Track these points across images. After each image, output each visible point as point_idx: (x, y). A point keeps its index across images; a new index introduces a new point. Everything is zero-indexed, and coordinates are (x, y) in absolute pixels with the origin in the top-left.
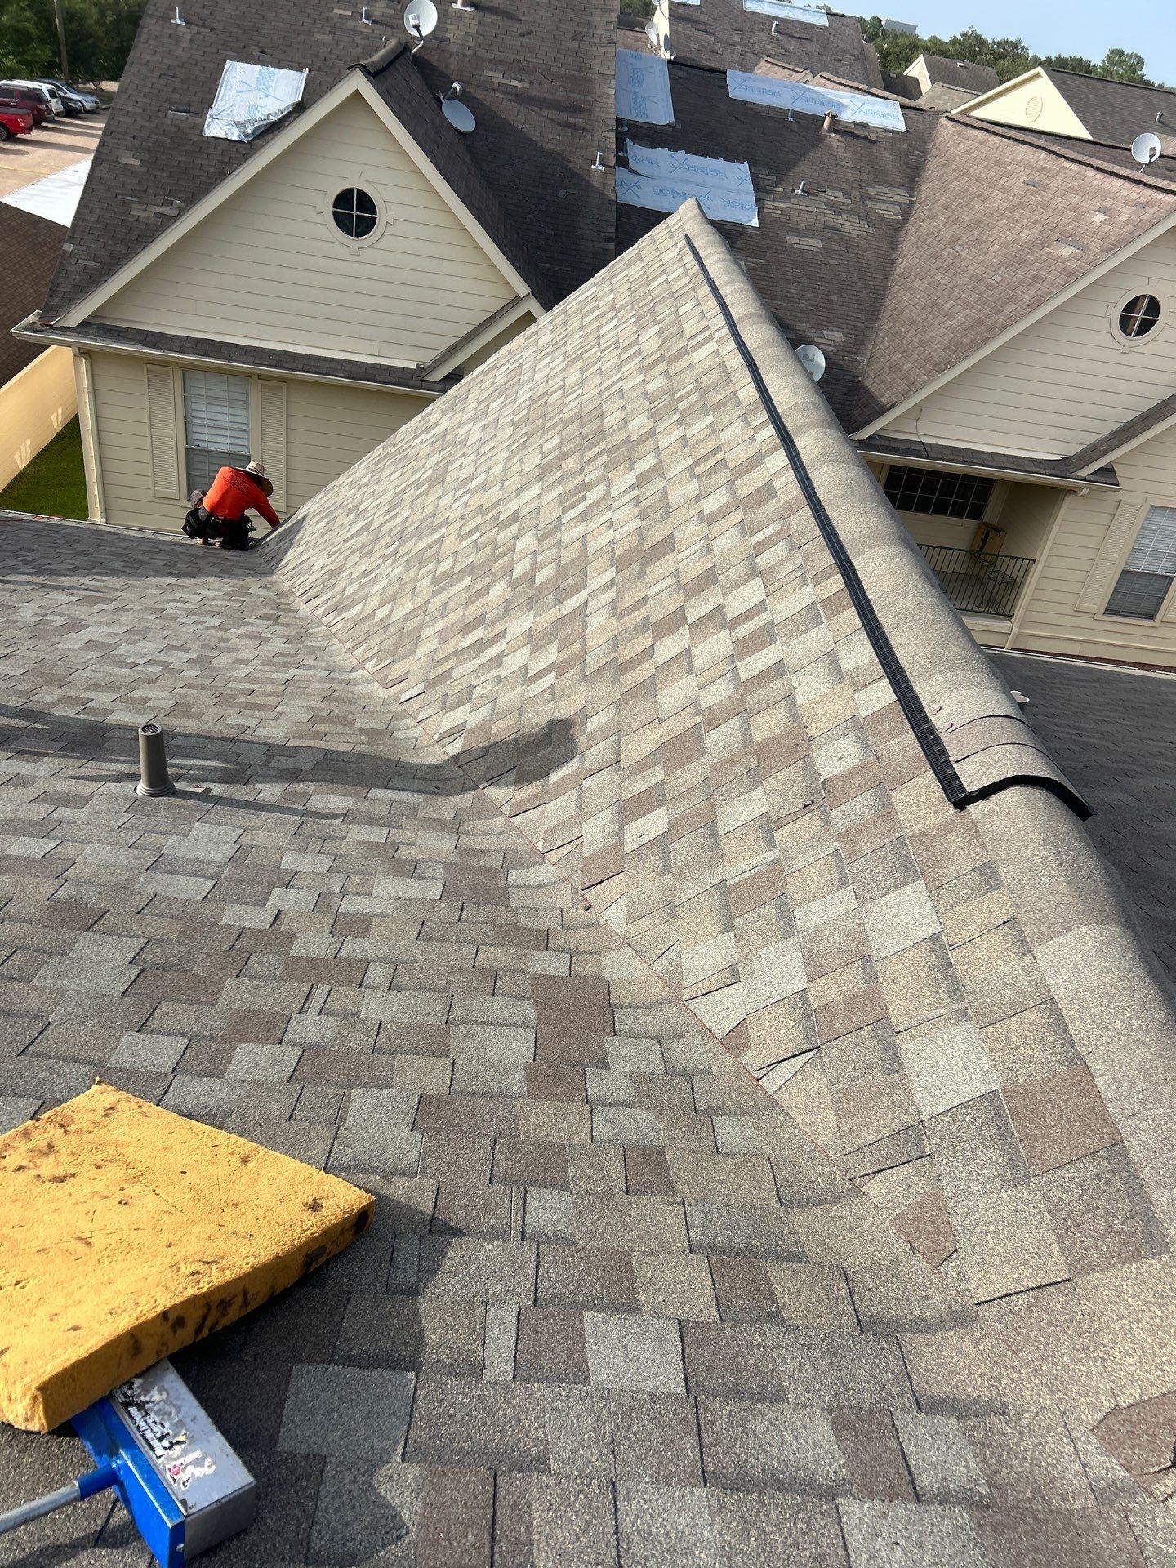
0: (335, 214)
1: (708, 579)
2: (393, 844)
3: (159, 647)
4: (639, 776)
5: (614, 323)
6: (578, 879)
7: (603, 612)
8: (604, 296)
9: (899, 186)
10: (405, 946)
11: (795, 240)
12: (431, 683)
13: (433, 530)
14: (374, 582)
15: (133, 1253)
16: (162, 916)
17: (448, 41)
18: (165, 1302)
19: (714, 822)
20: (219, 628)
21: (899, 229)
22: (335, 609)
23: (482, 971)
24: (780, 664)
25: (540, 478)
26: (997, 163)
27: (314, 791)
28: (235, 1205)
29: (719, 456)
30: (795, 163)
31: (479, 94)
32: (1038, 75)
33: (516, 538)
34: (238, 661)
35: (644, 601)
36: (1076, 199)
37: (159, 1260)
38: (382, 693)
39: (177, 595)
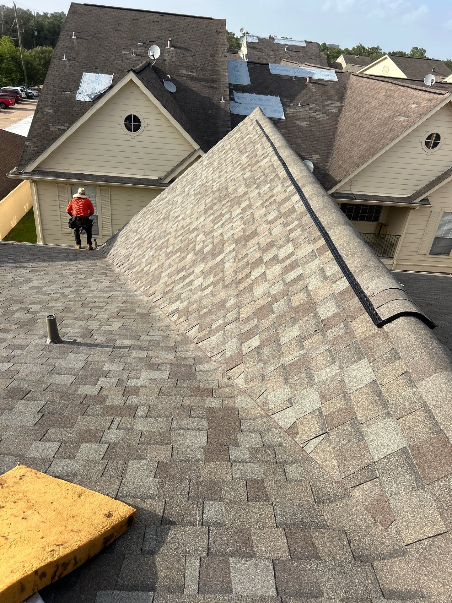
0: (125, 124)
1: (271, 245)
2: (149, 357)
3: (60, 287)
4: (247, 323)
5: (231, 154)
6: (224, 367)
7: (231, 261)
8: (227, 145)
9: (337, 101)
10: (152, 398)
11: (299, 123)
12: (165, 294)
13: (165, 236)
14: (143, 257)
15: (26, 542)
16: (53, 392)
17: (165, 60)
18: (37, 565)
19: (278, 340)
20: (84, 279)
21: (338, 116)
22: (129, 269)
23: (185, 407)
24: (301, 275)
25: (205, 213)
26: (373, 89)
27: (118, 338)
28: (73, 517)
29: (273, 199)
30: (297, 95)
31: (177, 78)
32: (386, 58)
33: (196, 236)
34: (90, 291)
35: (246, 255)
36: (405, 100)
37: (37, 545)
38: (146, 299)
39: (68, 268)
